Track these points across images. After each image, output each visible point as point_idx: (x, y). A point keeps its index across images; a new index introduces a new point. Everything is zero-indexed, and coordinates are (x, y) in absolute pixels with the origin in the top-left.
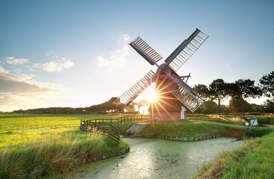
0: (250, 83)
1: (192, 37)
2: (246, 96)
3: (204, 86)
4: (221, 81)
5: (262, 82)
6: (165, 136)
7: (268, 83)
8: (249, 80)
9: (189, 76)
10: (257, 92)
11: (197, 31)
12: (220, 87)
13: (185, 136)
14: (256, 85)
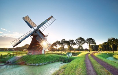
0: (72, 41)
1: (50, 19)
2: (71, 45)
3: (59, 41)
4: (64, 40)
5: (76, 41)
6: (27, 64)
7: (77, 41)
8: (72, 40)
9: (48, 35)
10: (74, 44)
11: (52, 17)
12: (64, 42)
13: (37, 63)
14: (74, 42)
